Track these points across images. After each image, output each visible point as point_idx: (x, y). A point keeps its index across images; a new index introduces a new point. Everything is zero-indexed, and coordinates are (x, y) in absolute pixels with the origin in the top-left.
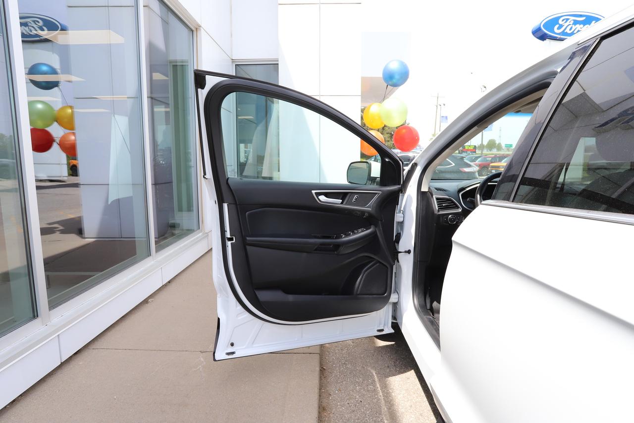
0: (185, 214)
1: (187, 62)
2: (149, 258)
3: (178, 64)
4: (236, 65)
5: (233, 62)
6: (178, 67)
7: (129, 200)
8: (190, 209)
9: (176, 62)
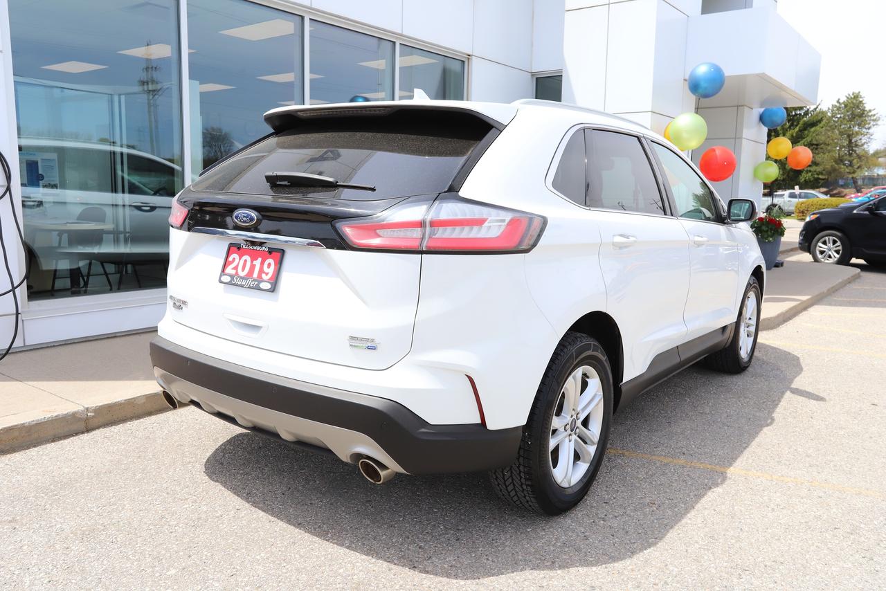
4: (537, 78)
5: (532, 76)
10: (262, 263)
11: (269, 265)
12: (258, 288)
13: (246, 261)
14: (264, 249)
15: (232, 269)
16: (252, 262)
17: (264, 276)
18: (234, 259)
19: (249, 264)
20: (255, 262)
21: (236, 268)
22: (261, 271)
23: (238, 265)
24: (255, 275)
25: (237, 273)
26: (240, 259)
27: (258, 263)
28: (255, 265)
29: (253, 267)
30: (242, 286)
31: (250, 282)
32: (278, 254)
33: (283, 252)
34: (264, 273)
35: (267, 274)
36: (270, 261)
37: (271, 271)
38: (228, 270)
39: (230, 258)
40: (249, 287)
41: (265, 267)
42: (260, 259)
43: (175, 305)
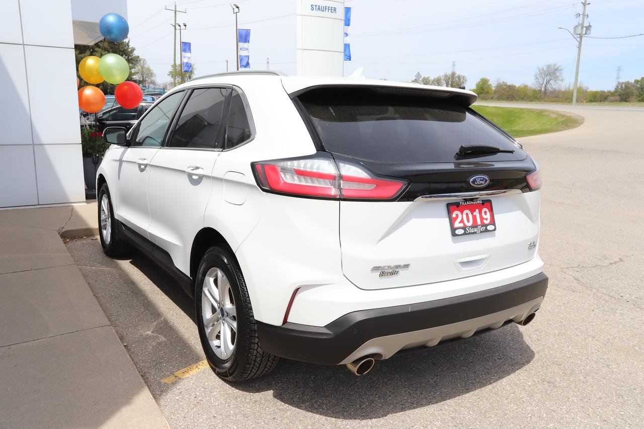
10: (480, 213)
11: (485, 213)
12: (487, 231)
13: (467, 214)
14: (479, 202)
15: (459, 223)
16: (472, 214)
17: (485, 221)
18: (457, 215)
19: (470, 216)
20: (474, 213)
21: (462, 221)
22: (482, 218)
23: (462, 218)
24: (479, 222)
25: (465, 225)
26: (462, 214)
27: (477, 213)
28: (476, 216)
29: (474, 218)
30: (475, 233)
31: (479, 228)
32: (487, 204)
33: (490, 201)
34: (485, 219)
35: (487, 219)
36: (485, 209)
37: (488, 216)
38: (457, 225)
39: (454, 216)
40: (481, 232)
41: (483, 214)
42: (477, 210)
43: (383, 274)
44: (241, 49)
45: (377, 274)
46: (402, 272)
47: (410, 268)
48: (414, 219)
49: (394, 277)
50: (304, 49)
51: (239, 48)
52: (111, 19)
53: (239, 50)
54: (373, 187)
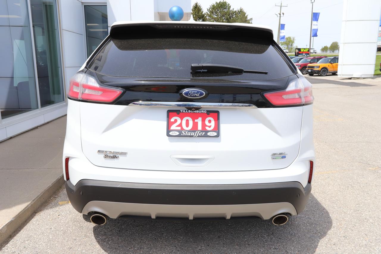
0: (56, 96)
1: (53, 3)
2: (37, 109)
3: (47, 4)
4: (84, 6)
5: (82, 4)
6: (47, 6)
7: (27, 83)
8: (59, 93)
9: (46, 3)
10: (203, 121)
11: (210, 121)
12: (206, 136)
13: (187, 121)
14: (203, 112)
15: (177, 126)
16: (193, 120)
17: (207, 128)
18: (176, 120)
19: (191, 122)
20: (196, 121)
21: (180, 125)
22: (204, 125)
23: (181, 123)
24: (200, 128)
25: (182, 129)
26: (182, 120)
27: (199, 121)
28: (197, 123)
29: (195, 125)
31: (198, 133)
32: (215, 114)
33: (217, 112)
34: (207, 126)
35: (210, 127)
36: (210, 118)
37: (213, 124)
38: (173, 127)
39: (172, 120)
40: (199, 136)
41: (207, 123)
42: (200, 119)
43: (106, 156)
44: (314, 25)
45: (102, 156)
46: (121, 157)
47: (127, 155)
48: (134, 119)
49: (115, 160)
50: (347, 21)
51: (313, 24)
52: (175, 9)
53: (312, 25)
54: (100, 93)
